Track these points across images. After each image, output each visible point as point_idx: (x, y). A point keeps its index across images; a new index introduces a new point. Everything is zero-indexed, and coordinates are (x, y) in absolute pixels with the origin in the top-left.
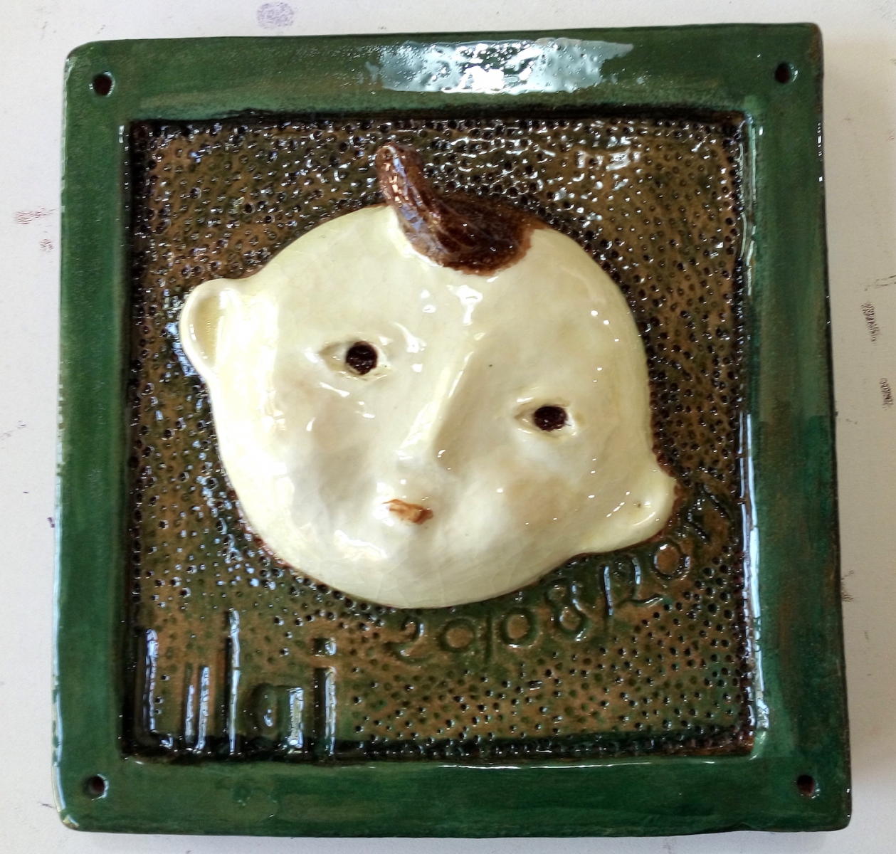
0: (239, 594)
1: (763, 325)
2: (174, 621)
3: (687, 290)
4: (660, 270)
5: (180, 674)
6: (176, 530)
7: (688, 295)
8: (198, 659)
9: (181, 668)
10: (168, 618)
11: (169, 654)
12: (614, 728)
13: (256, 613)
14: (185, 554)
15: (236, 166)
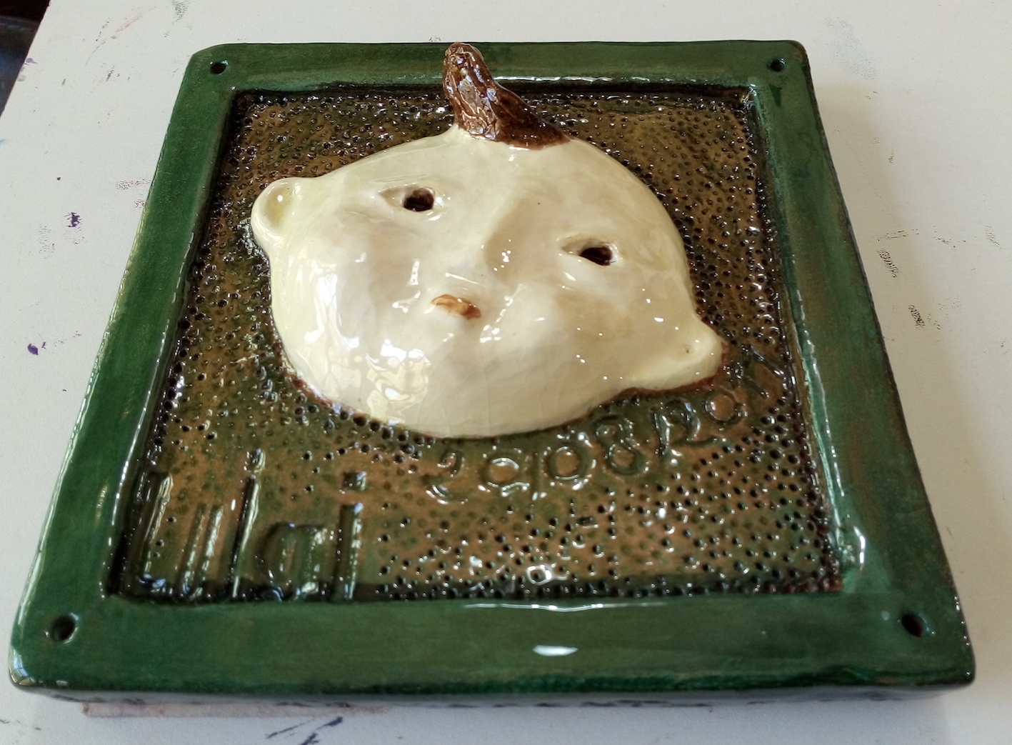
0: (270, 434)
1: (788, 220)
2: (194, 462)
3: (715, 202)
4: (689, 187)
5: (190, 516)
6: (214, 381)
7: (716, 205)
8: (213, 499)
9: (193, 509)
10: (188, 460)
11: (182, 495)
12: (678, 569)
13: (286, 450)
14: (219, 401)
15: (319, 122)
